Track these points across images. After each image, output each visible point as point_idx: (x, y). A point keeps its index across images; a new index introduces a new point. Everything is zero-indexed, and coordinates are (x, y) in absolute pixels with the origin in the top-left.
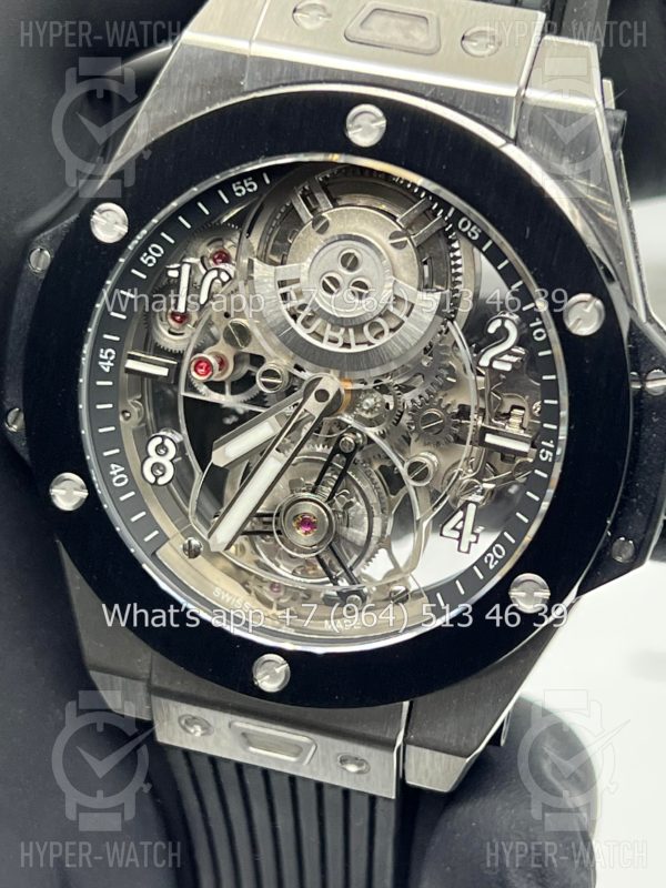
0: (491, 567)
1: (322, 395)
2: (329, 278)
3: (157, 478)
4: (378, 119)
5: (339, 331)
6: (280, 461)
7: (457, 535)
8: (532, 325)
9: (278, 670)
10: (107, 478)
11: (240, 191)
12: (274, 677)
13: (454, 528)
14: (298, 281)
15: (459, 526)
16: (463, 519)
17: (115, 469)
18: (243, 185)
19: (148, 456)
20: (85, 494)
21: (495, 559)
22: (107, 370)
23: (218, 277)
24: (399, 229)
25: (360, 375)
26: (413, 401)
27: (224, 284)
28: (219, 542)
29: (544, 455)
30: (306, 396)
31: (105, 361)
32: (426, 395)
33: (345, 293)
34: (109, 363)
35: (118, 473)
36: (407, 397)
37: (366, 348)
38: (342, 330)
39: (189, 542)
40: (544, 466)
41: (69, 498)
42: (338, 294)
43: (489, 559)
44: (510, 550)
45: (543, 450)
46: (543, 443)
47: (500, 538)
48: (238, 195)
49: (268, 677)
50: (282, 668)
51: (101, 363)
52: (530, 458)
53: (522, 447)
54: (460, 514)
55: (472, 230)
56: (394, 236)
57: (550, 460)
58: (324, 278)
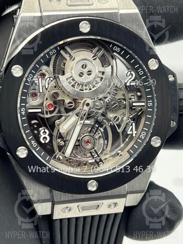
0: (143, 138)
3: (45, 141)
6: (80, 126)
7: (131, 133)
8: (138, 71)
10: (32, 145)
11: (51, 53)
12: (93, 187)
13: (130, 131)
14: (72, 77)
15: (132, 130)
18: (52, 51)
20: (27, 151)
21: (143, 136)
22: (24, 114)
24: (94, 55)
26: (108, 101)
28: (68, 153)
29: (149, 104)
30: (83, 106)
31: (23, 112)
32: (111, 98)
35: (34, 143)
36: (106, 100)
37: (95, 88)
40: (150, 107)
41: (23, 154)
42: (84, 76)
43: (141, 136)
44: (147, 132)
45: (149, 103)
46: (148, 101)
47: (143, 130)
48: (51, 55)
49: (91, 187)
50: (95, 183)
51: (22, 113)
52: (145, 106)
53: (143, 104)
54: (131, 127)
55: (118, 49)
56: (93, 57)
57: (152, 105)
58: (79, 73)
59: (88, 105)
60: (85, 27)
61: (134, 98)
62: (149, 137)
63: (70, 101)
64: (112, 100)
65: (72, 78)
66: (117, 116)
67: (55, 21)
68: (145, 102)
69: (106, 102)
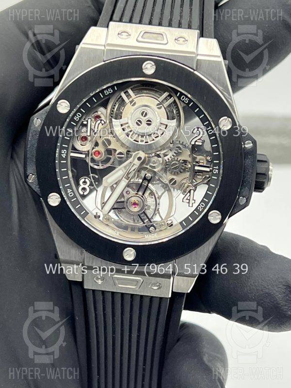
0: (201, 210)
1: (139, 159)
2: (138, 121)
3: (84, 192)
4: (153, 65)
5: (143, 138)
6: (126, 182)
7: (188, 201)
9: (131, 253)
10: (67, 194)
11: (107, 93)
12: (130, 255)
13: (187, 199)
14: (127, 123)
15: (189, 198)
16: (190, 195)
17: (69, 191)
18: (108, 91)
19: (80, 186)
20: (59, 199)
21: (202, 207)
22: (64, 157)
23: (101, 122)
24: (159, 103)
25: (150, 152)
26: (168, 159)
27: (103, 124)
29: (215, 171)
30: (134, 160)
31: (63, 154)
32: (172, 157)
33: (144, 124)
34: (65, 155)
36: (166, 158)
37: (153, 142)
38: (145, 137)
39: (97, 213)
40: (215, 175)
41: (54, 202)
42: (142, 125)
43: (199, 207)
44: (206, 204)
46: (214, 167)
47: (203, 201)
49: (128, 256)
52: (210, 173)
53: (208, 169)
54: (189, 194)
55: (186, 100)
56: (158, 105)
57: (217, 173)
58: (136, 121)
60: (149, 68)
61: (203, 163)
63: (122, 151)
64: (173, 159)
65: (127, 125)
68: (211, 168)
69: (166, 160)
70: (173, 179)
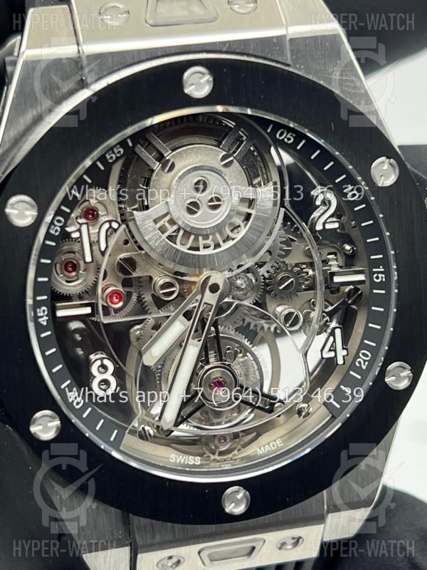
0: (364, 367)
2: (190, 204)
5: (208, 238)
6: (196, 346)
7: (332, 354)
9: (240, 497)
10: (69, 405)
11: (111, 158)
12: (238, 503)
13: (330, 350)
14: (167, 214)
15: (333, 348)
16: (334, 341)
18: (113, 152)
19: (95, 377)
20: (57, 422)
21: (365, 361)
22: (45, 323)
23: (111, 227)
24: (225, 153)
26: (268, 272)
27: (116, 231)
28: (168, 421)
29: (377, 278)
30: (203, 293)
31: (41, 317)
32: (276, 264)
34: (46, 318)
36: (262, 271)
37: (231, 243)
38: (211, 237)
39: (143, 429)
40: (379, 286)
41: (46, 430)
42: (200, 213)
43: (360, 363)
44: (374, 351)
45: (376, 275)
46: (374, 270)
47: (362, 346)
48: (110, 161)
49: (233, 504)
50: (242, 494)
51: (40, 320)
52: (368, 284)
53: (361, 277)
54: (332, 338)
55: (288, 136)
56: (224, 158)
57: (384, 280)
58: (186, 205)
59: (214, 288)
60: (198, 84)
61: (337, 260)
62: (380, 364)
63: (168, 280)
64: (278, 269)
65: (168, 218)
66: (292, 313)
67: (116, 68)
68: (367, 272)
69: (263, 275)
70: (290, 314)
